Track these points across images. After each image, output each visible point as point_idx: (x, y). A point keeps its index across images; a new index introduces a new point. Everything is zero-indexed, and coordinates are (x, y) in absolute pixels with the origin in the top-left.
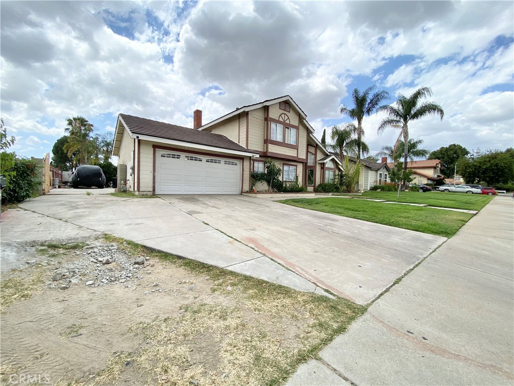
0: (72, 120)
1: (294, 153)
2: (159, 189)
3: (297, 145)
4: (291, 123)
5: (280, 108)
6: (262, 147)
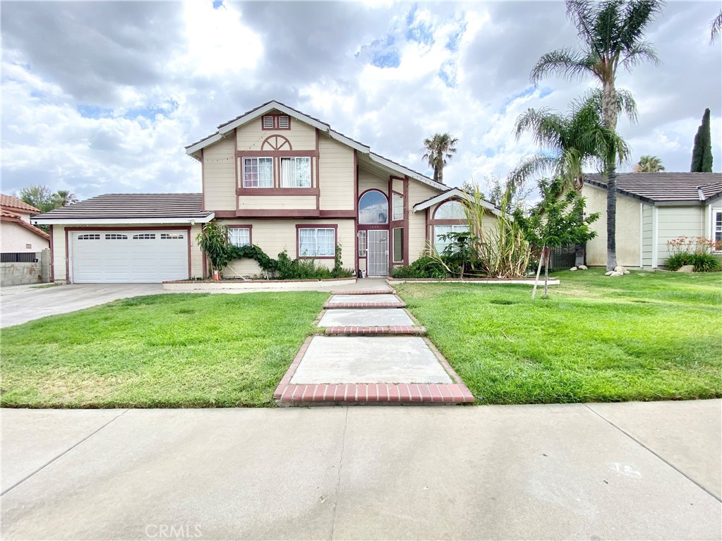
1: (306, 204)
2: (77, 277)
3: (315, 186)
4: (294, 149)
5: (263, 129)
6: (235, 203)
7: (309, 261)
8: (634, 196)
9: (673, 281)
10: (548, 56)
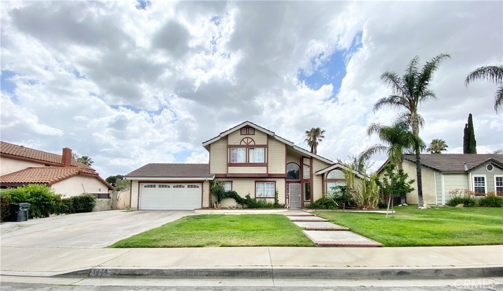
1: (262, 171)
2: (142, 207)
3: (266, 162)
4: (256, 144)
5: (241, 134)
6: (226, 170)
7: (263, 200)
8: (431, 168)
9: (453, 212)
10: (382, 100)
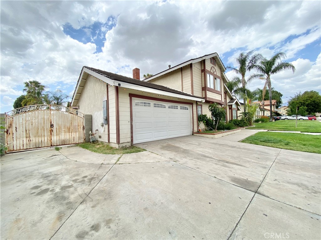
0: (28, 83)
1: (219, 98)
4: (217, 75)
5: (211, 63)
6: (201, 93)
